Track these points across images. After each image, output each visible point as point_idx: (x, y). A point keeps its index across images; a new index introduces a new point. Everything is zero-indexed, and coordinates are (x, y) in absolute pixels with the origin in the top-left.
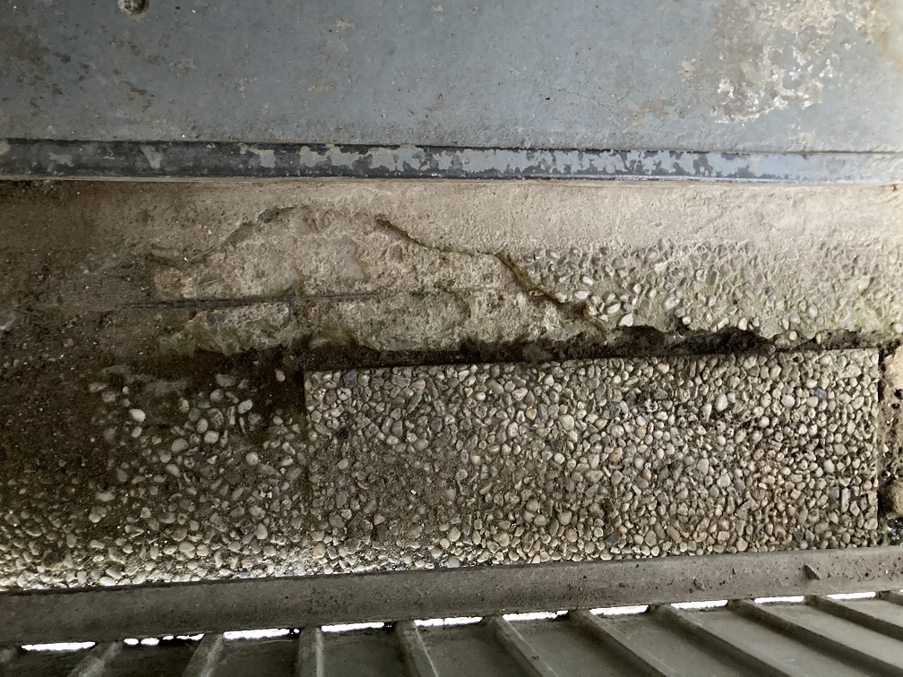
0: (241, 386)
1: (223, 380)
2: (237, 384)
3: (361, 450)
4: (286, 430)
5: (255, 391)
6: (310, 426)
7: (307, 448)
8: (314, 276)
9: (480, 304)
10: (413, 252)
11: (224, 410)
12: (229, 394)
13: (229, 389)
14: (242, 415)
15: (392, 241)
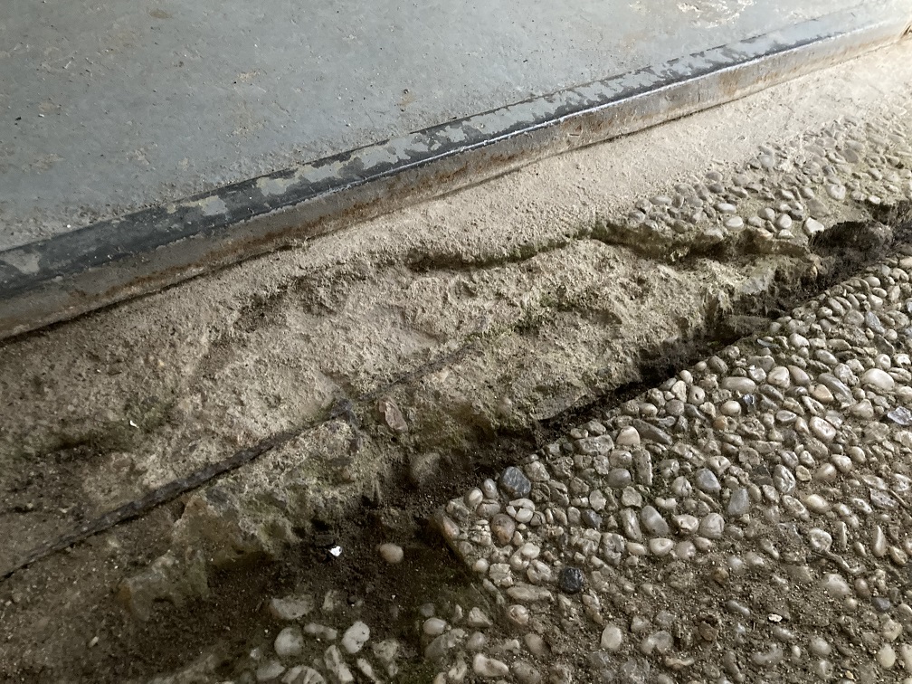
0: (328, 605)
1: (287, 608)
2: (319, 604)
3: (624, 592)
4: (461, 633)
5: (360, 603)
6: (500, 598)
7: (525, 646)
8: (361, 369)
9: (621, 301)
10: (483, 280)
11: (316, 661)
12: (312, 628)
13: (307, 618)
14: (358, 655)
15: (446, 282)
